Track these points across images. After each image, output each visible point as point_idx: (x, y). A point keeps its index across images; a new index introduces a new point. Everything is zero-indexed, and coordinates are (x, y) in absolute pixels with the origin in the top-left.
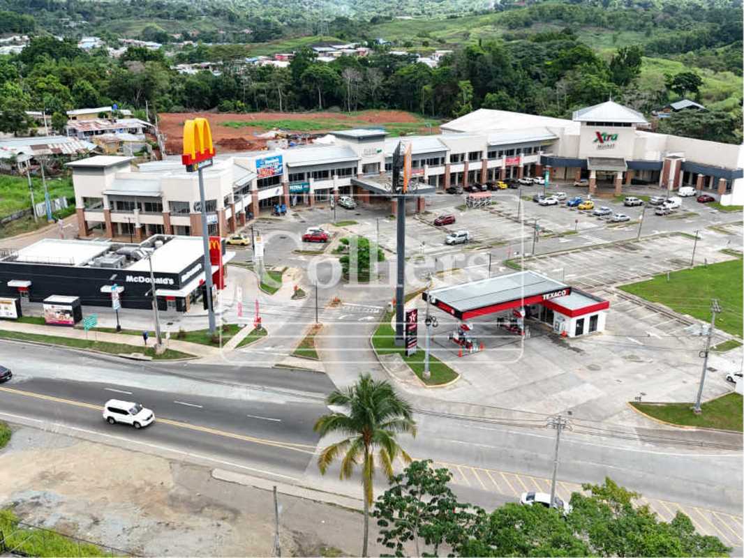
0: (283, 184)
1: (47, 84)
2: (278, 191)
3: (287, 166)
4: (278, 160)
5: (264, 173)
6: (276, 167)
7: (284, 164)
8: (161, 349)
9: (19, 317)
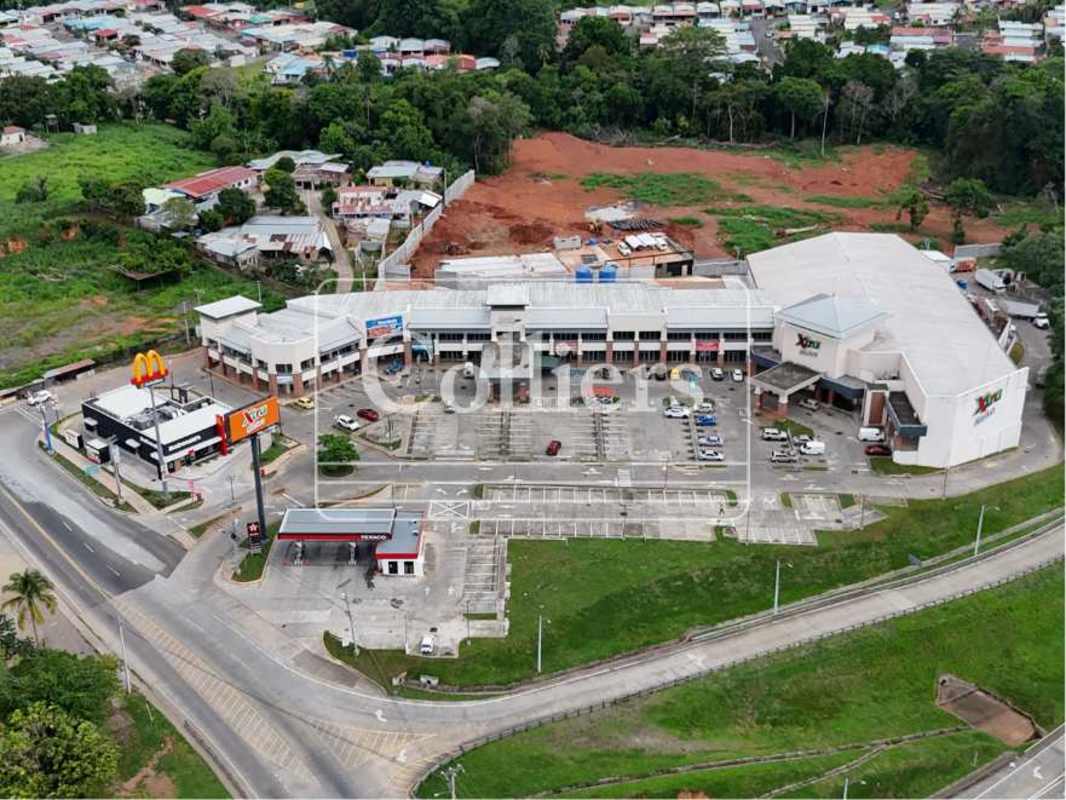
8: (121, 501)
9: (81, 448)
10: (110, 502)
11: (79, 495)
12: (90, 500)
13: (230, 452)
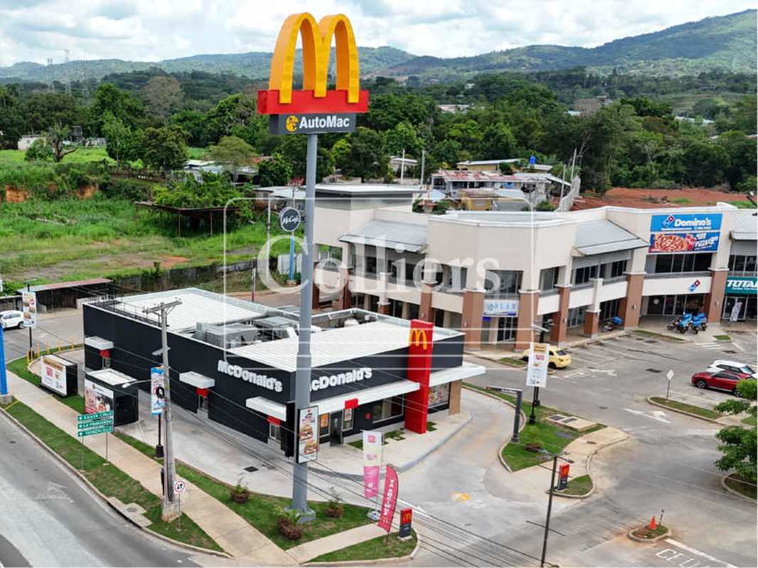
0: (712, 274)
1: (462, 131)
2: (697, 284)
3: (730, 237)
4: (709, 222)
5: (668, 243)
6: (702, 236)
7: (724, 232)
8: (169, 512)
9: (72, 394)
10: (137, 513)
11: (52, 486)
12: (80, 502)
13: (430, 427)
